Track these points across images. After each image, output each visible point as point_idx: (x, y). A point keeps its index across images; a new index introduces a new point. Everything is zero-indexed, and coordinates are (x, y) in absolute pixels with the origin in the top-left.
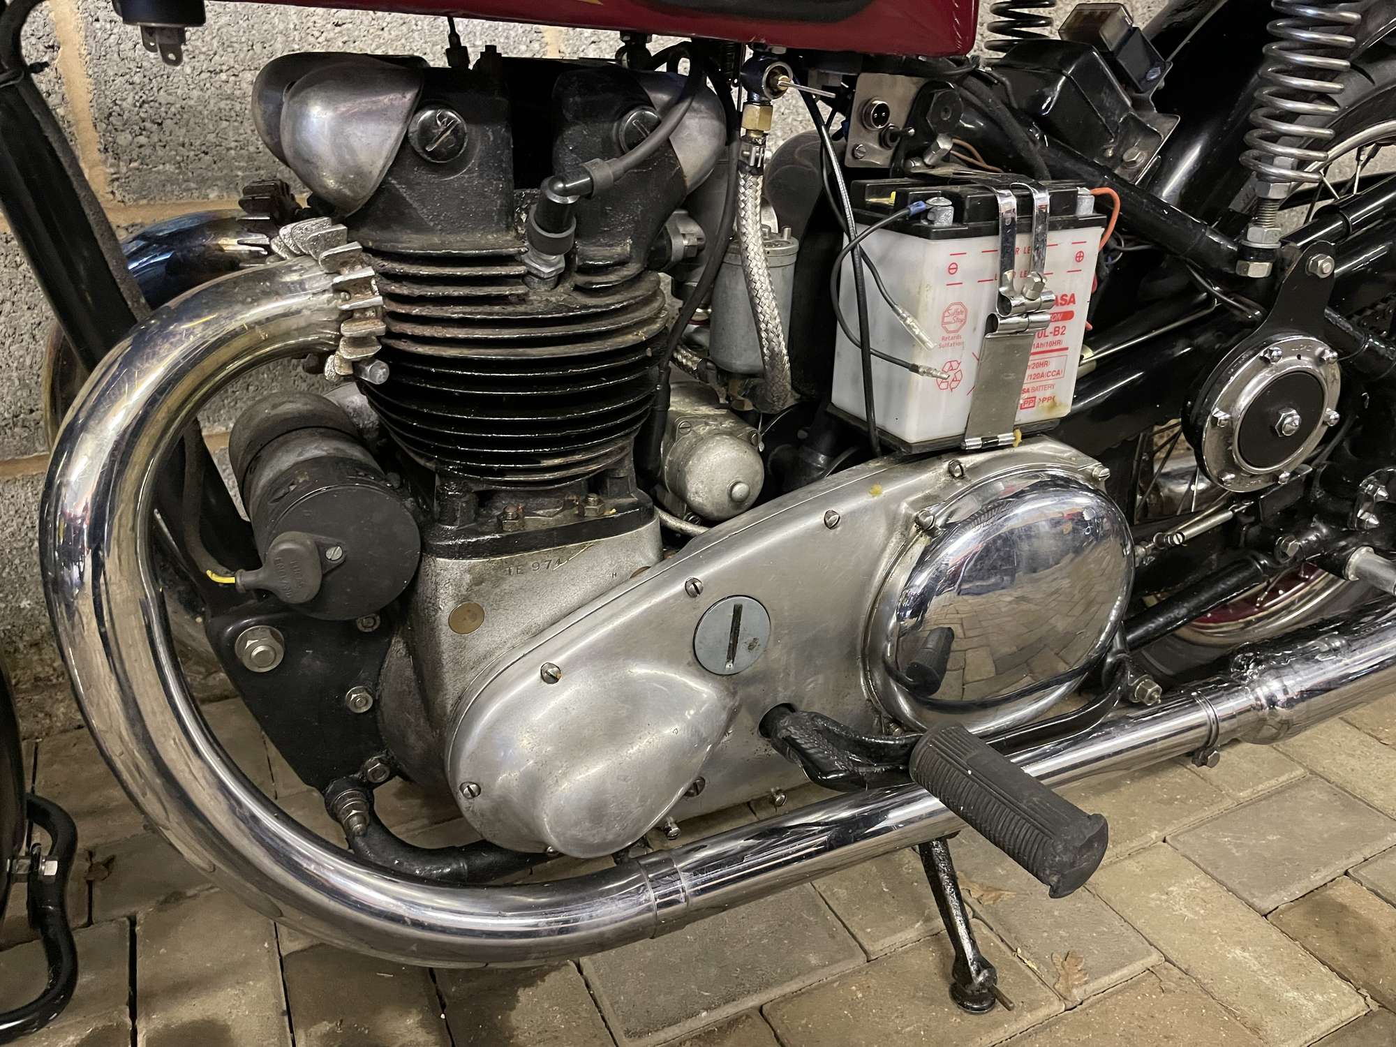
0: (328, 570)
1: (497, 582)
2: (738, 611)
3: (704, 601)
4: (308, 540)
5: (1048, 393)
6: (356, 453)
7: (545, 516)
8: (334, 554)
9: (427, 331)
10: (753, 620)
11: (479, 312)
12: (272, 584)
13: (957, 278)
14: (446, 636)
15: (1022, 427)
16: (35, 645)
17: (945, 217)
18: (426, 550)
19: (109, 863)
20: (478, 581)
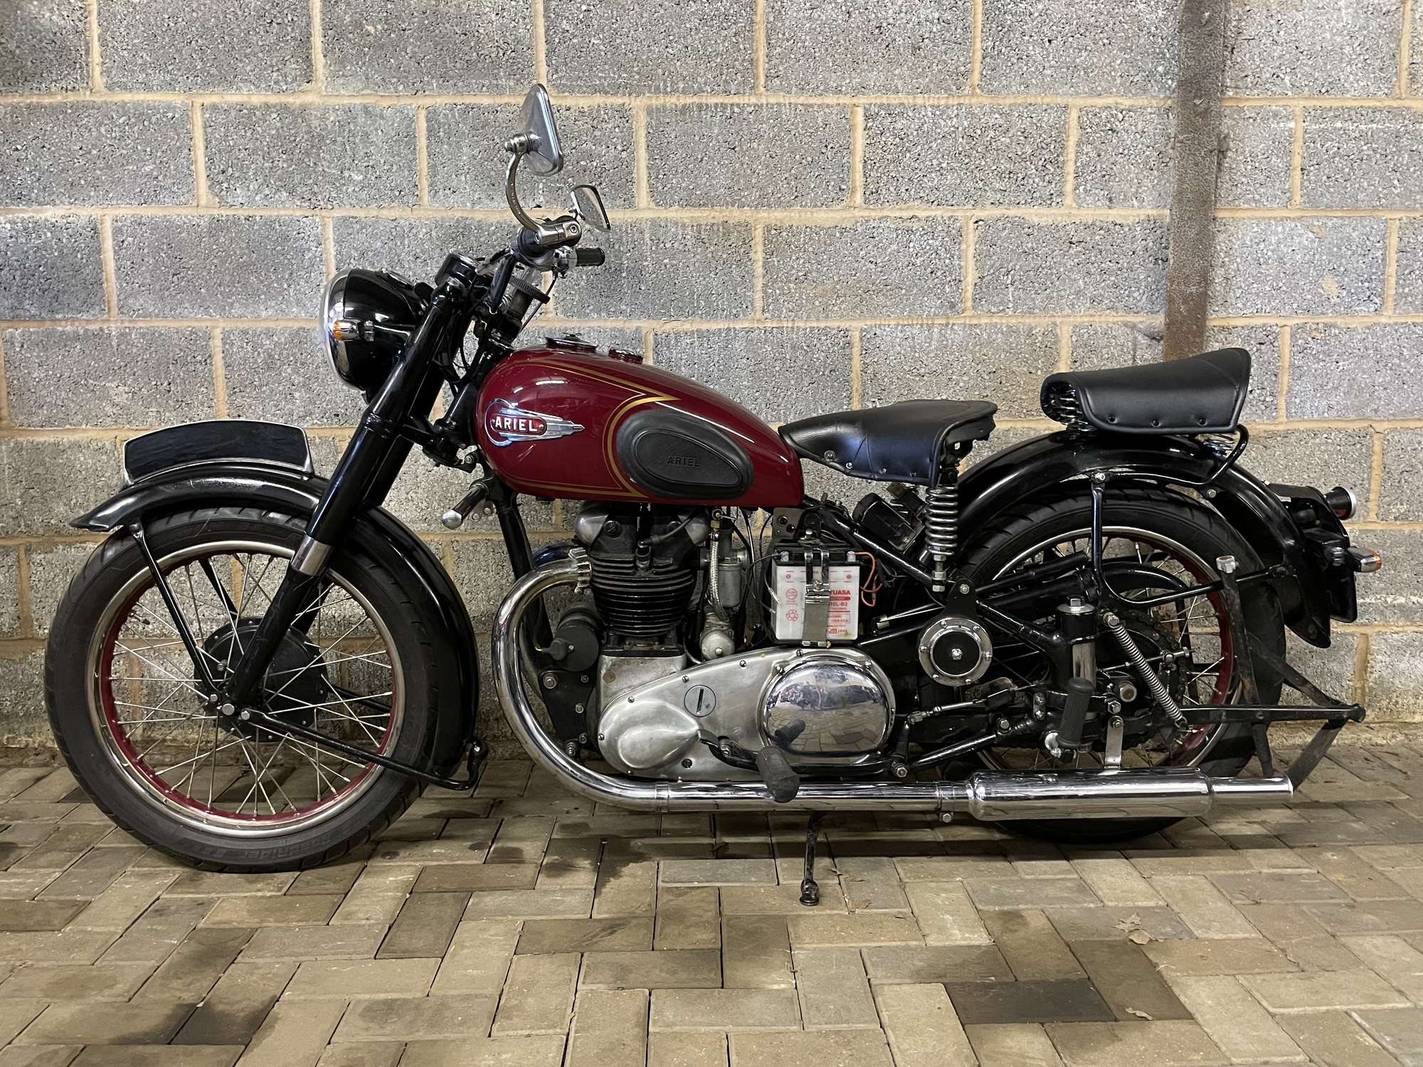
0: (568, 653)
1: (620, 666)
2: (702, 691)
3: (689, 685)
4: (563, 641)
5: (843, 628)
6: (589, 620)
7: (641, 646)
8: (571, 647)
9: (603, 581)
10: (708, 696)
11: (616, 577)
12: (552, 652)
13: (791, 579)
14: (602, 682)
15: (831, 641)
16: (497, 719)
17: (785, 559)
18: (601, 653)
19: (501, 802)
20: (614, 665)
